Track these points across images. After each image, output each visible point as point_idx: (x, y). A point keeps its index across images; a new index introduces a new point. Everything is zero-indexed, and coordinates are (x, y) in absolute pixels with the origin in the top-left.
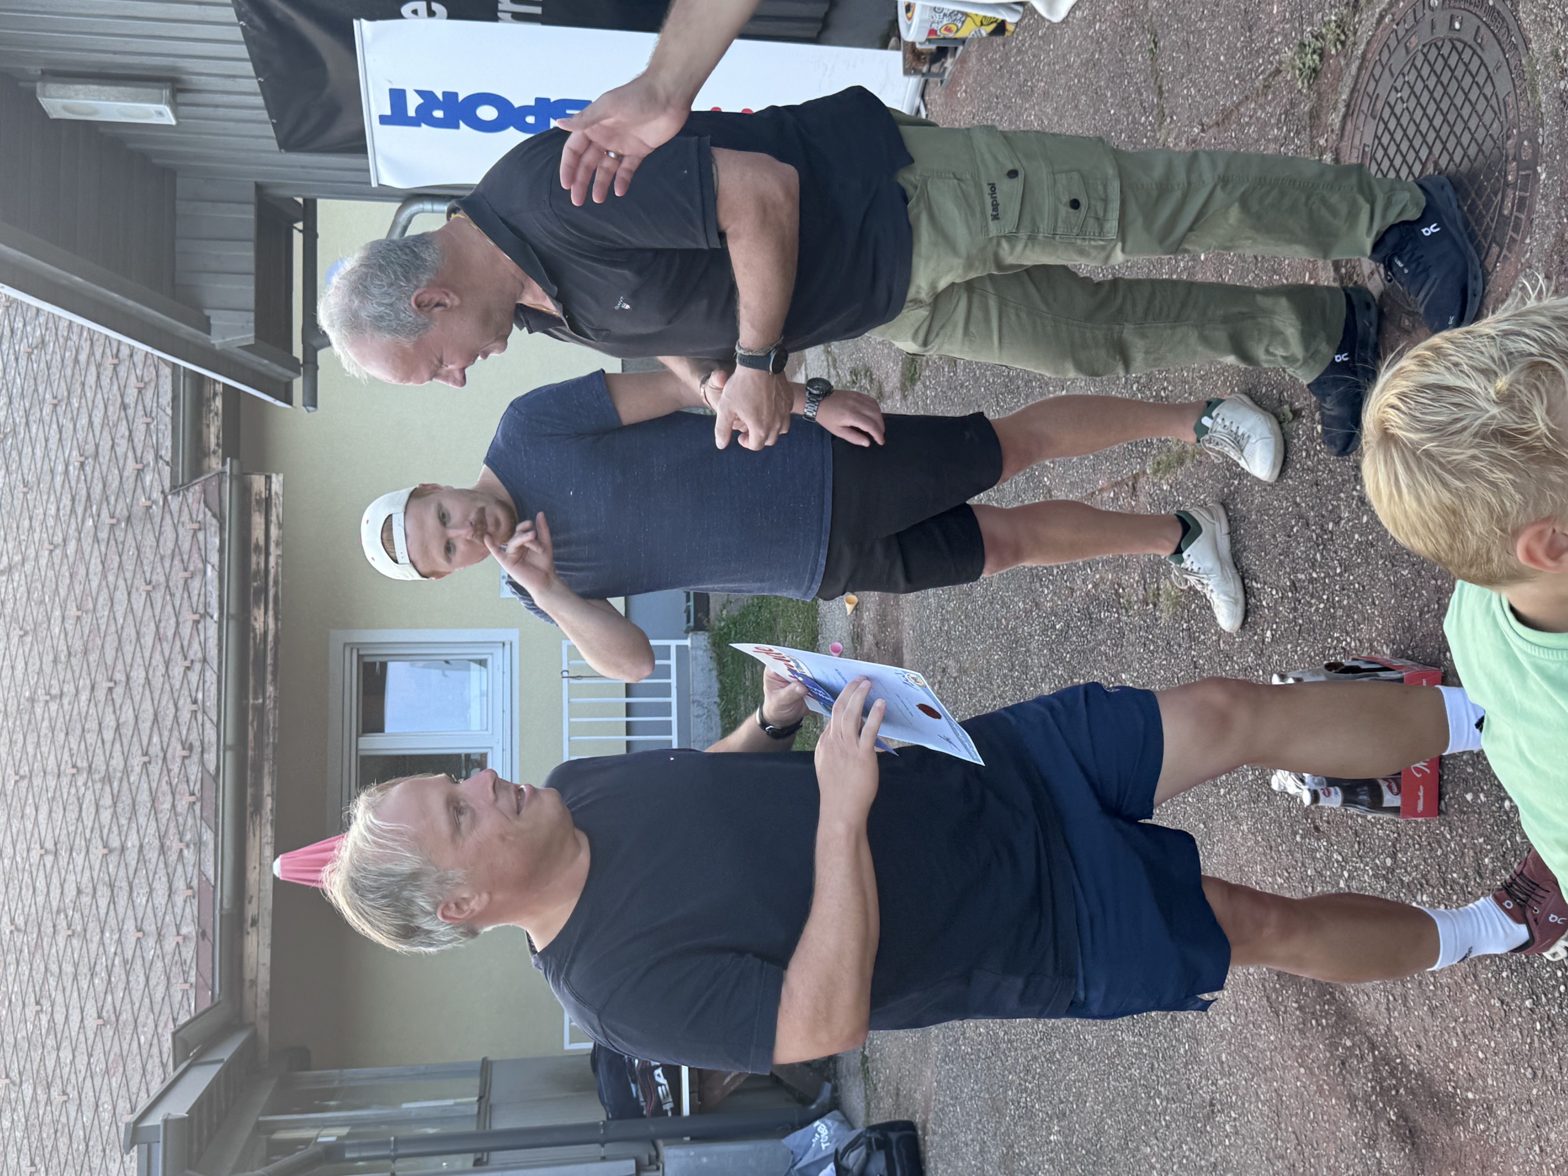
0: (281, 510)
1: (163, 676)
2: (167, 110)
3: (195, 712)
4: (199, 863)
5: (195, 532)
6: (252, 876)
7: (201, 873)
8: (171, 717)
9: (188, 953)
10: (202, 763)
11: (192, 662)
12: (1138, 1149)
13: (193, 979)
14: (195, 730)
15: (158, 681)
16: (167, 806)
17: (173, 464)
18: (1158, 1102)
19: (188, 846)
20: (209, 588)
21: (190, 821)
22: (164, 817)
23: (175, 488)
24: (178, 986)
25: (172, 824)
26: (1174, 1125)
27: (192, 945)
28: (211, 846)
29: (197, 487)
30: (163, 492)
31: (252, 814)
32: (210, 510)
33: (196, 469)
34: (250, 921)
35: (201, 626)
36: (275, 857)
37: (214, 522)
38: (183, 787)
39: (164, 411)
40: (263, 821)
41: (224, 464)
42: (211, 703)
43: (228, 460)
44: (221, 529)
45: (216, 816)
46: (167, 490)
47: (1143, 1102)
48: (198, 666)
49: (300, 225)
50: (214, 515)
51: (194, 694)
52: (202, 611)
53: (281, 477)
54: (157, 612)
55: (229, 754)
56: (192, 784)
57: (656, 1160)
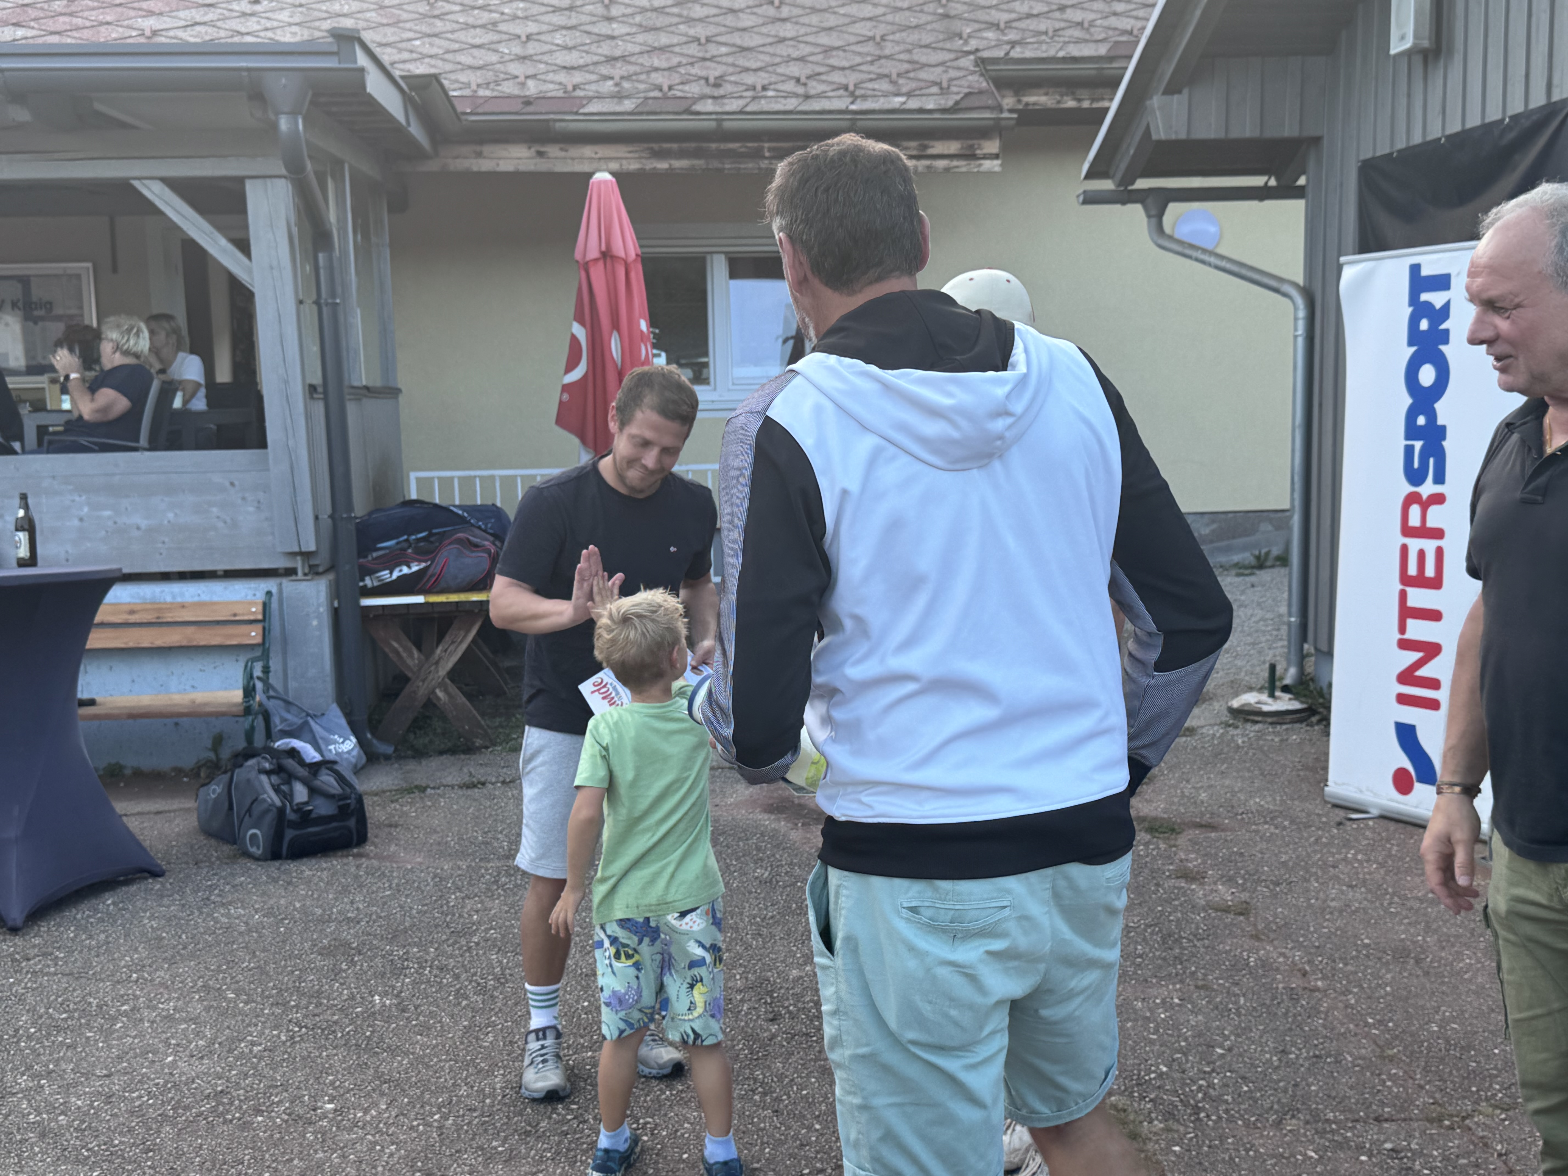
0: (964, 169)
1: (789, 56)
2: (1408, 44)
3: (754, 88)
4: (600, 97)
5: (939, 84)
6: (588, 151)
7: (590, 99)
8: (747, 64)
9: (508, 88)
10: (703, 97)
11: (805, 85)
12: (382, 1094)
13: (482, 92)
14: (736, 89)
15: (783, 50)
16: (656, 63)
17: (1007, 59)
18: (436, 1117)
19: (617, 85)
20: (882, 100)
21: (642, 87)
22: (645, 60)
23: (982, 63)
24: (474, 78)
25: (637, 69)
26: (414, 1135)
27: (516, 91)
28: (618, 109)
29: (984, 84)
30: (977, 50)
31: (652, 149)
32: (962, 99)
33: (1002, 83)
34: (542, 149)
35: (841, 92)
36: (613, 174)
37: (950, 103)
38: (676, 79)
39: (1061, 49)
40: (644, 161)
41: (1011, 111)
42: (764, 105)
43: (1015, 116)
44: (944, 111)
45: (648, 113)
46: (980, 54)
47: (433, 1100)
48: (800, 90)
49: (1273, 182)
50: (957, 103)
51: (772, 87)
52: (858, 93)
53: (997, 169)
54: (853, 48)
55: (713, 124)
56: (680, 87)
57: (314, 572)
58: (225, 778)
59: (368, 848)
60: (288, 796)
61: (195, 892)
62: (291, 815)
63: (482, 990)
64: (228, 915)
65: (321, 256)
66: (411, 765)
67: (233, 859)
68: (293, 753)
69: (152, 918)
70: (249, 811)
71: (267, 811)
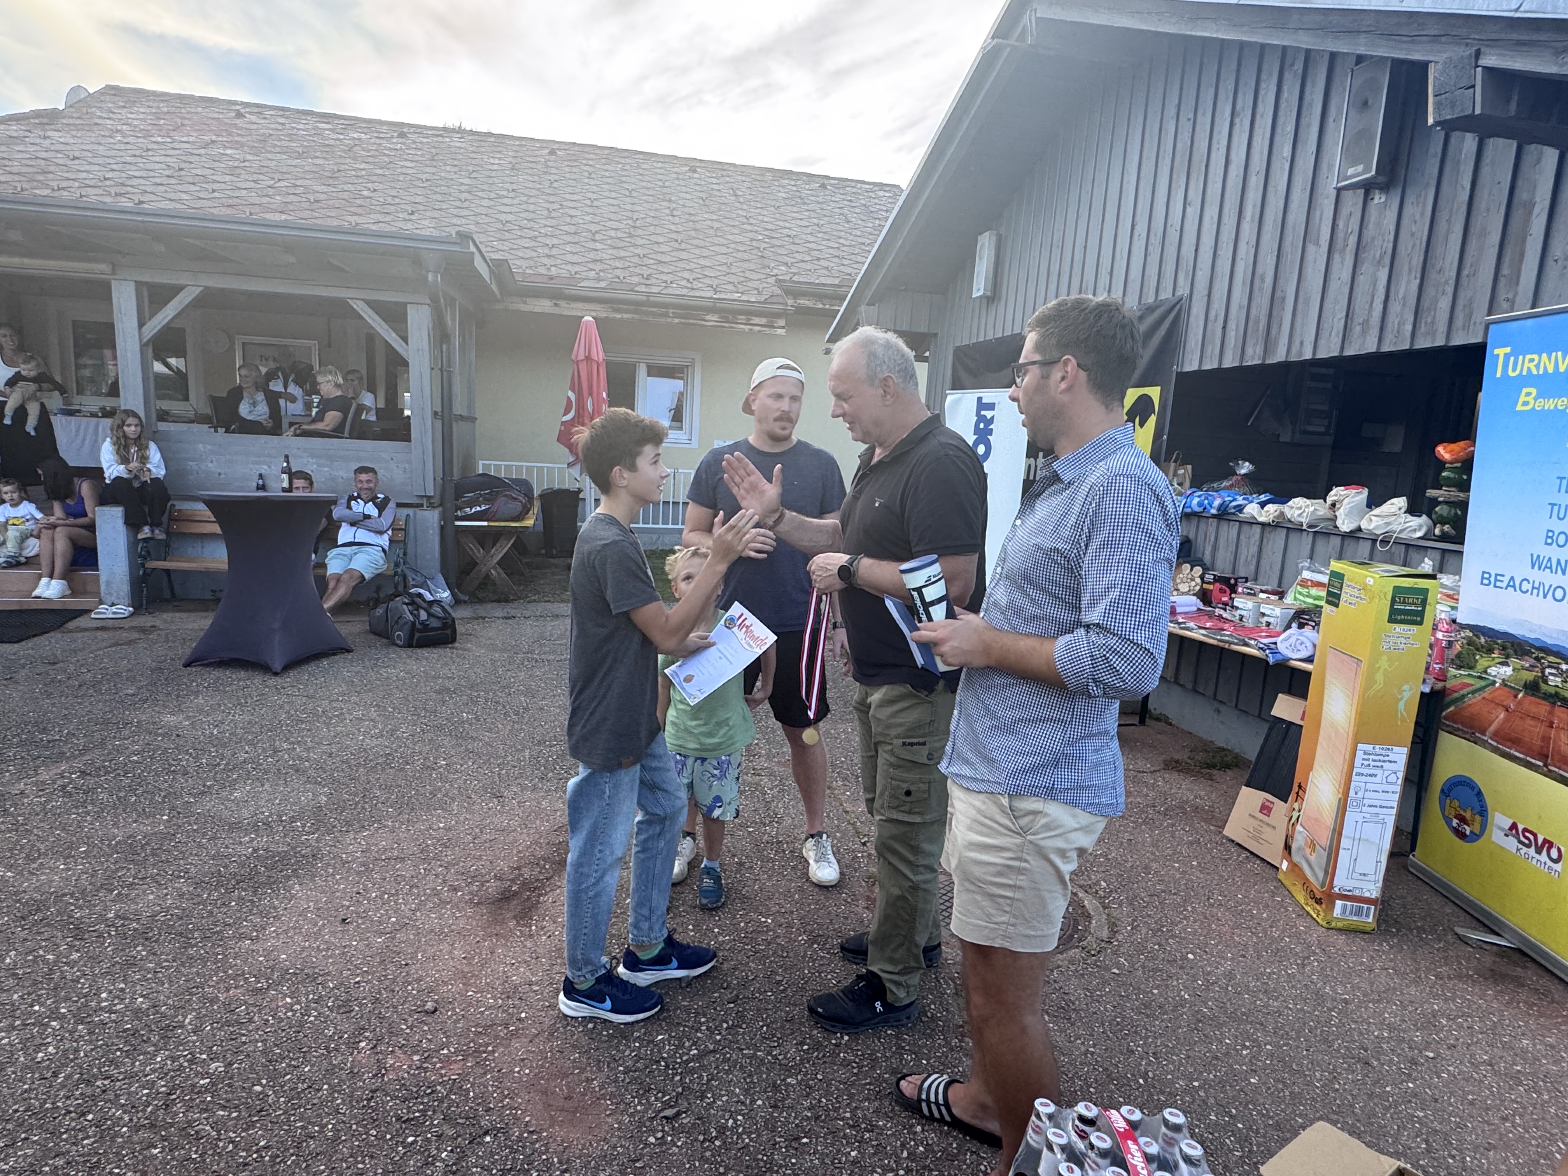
0: (767, 332)
1: (684, 268)
2: (981, 293)
3: (666, 282)
4: (588, 279)
5: (757, 289)
6: (580, 305)
7: (583, 280)
8: (663, 270)
9: (541, 270)
10: (640, 284)
11: (692, 283)
13: (528, 271)
14: (657, 282)
15: (681, 265)
16: (617, 265)
17: (791, 281)
18: (497, 769)
19: (597, 274)
20: (729, 294)
21: (610, 276)
22: (611, 263)
23: (779, 281)
24: (525, 264)
25: (608, 267)
26: (486, 777)
27: (546, 272)
28: (598, 286)
29: (779, 292)
30: (777, 275)
31: (613, 307)
32: (768, 298)
33: (788, 293)
34: (556, 302)
35: (710, 289)
36: (593, 317)
37: (762, 299)
38: (627, 273)
39: (817, 279)
40: (611, 313)
41: (791, 306)
42: (671, 291)
43: (793, 309)
44: (759, 303)
45: (613, 289)
46: (778, 277)
47: (495, 762)
48: (689, 285)
50: (765, 299)
51: (675, 282)
52: (718, 289)
53: (783, 334)
54: (716, 267)
55: (644, 298)
56: (629, 278)
57: (432, 506)
58: (385, 606)
59: (457, 645)
60: (417, 616)
61: (369, 660)
62: (418, 626)
63: (517, 713)
64: (387, 672)
65: (444, 347)
66: (478, 606)
67: (387, 646)
68: (420, 595)
69: (348, 672)
70: (397, 622)
71: (406, 623)
